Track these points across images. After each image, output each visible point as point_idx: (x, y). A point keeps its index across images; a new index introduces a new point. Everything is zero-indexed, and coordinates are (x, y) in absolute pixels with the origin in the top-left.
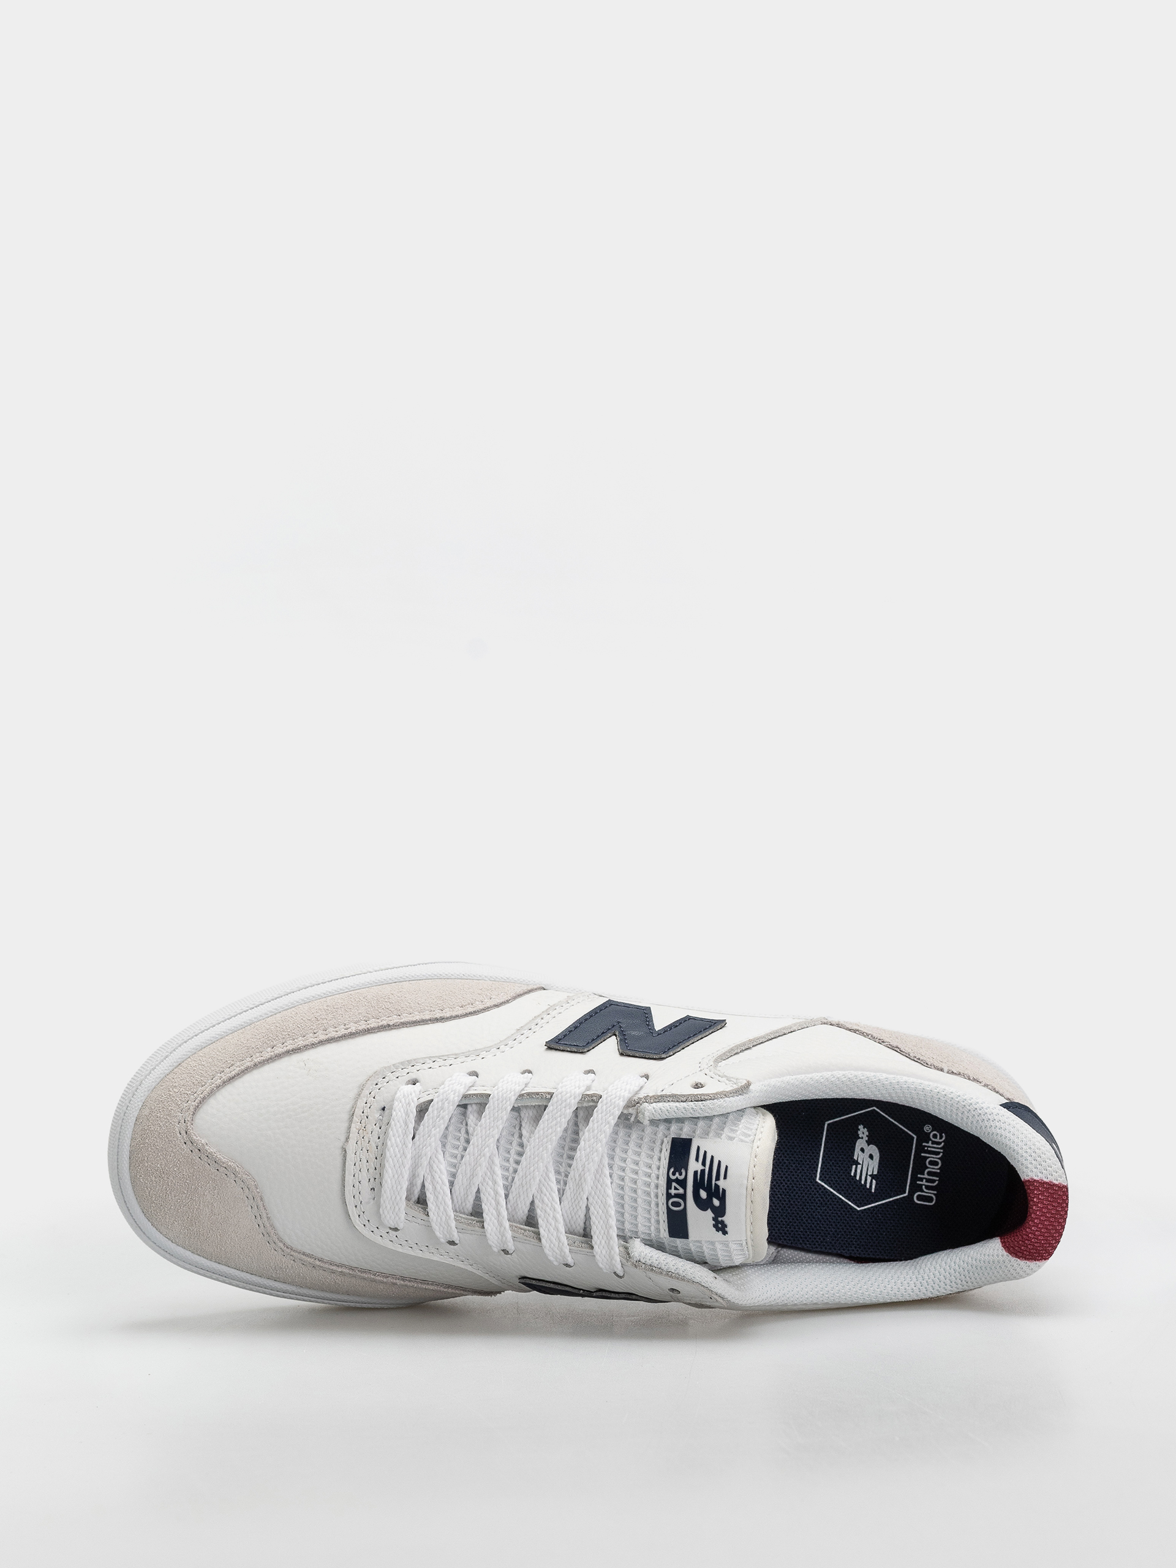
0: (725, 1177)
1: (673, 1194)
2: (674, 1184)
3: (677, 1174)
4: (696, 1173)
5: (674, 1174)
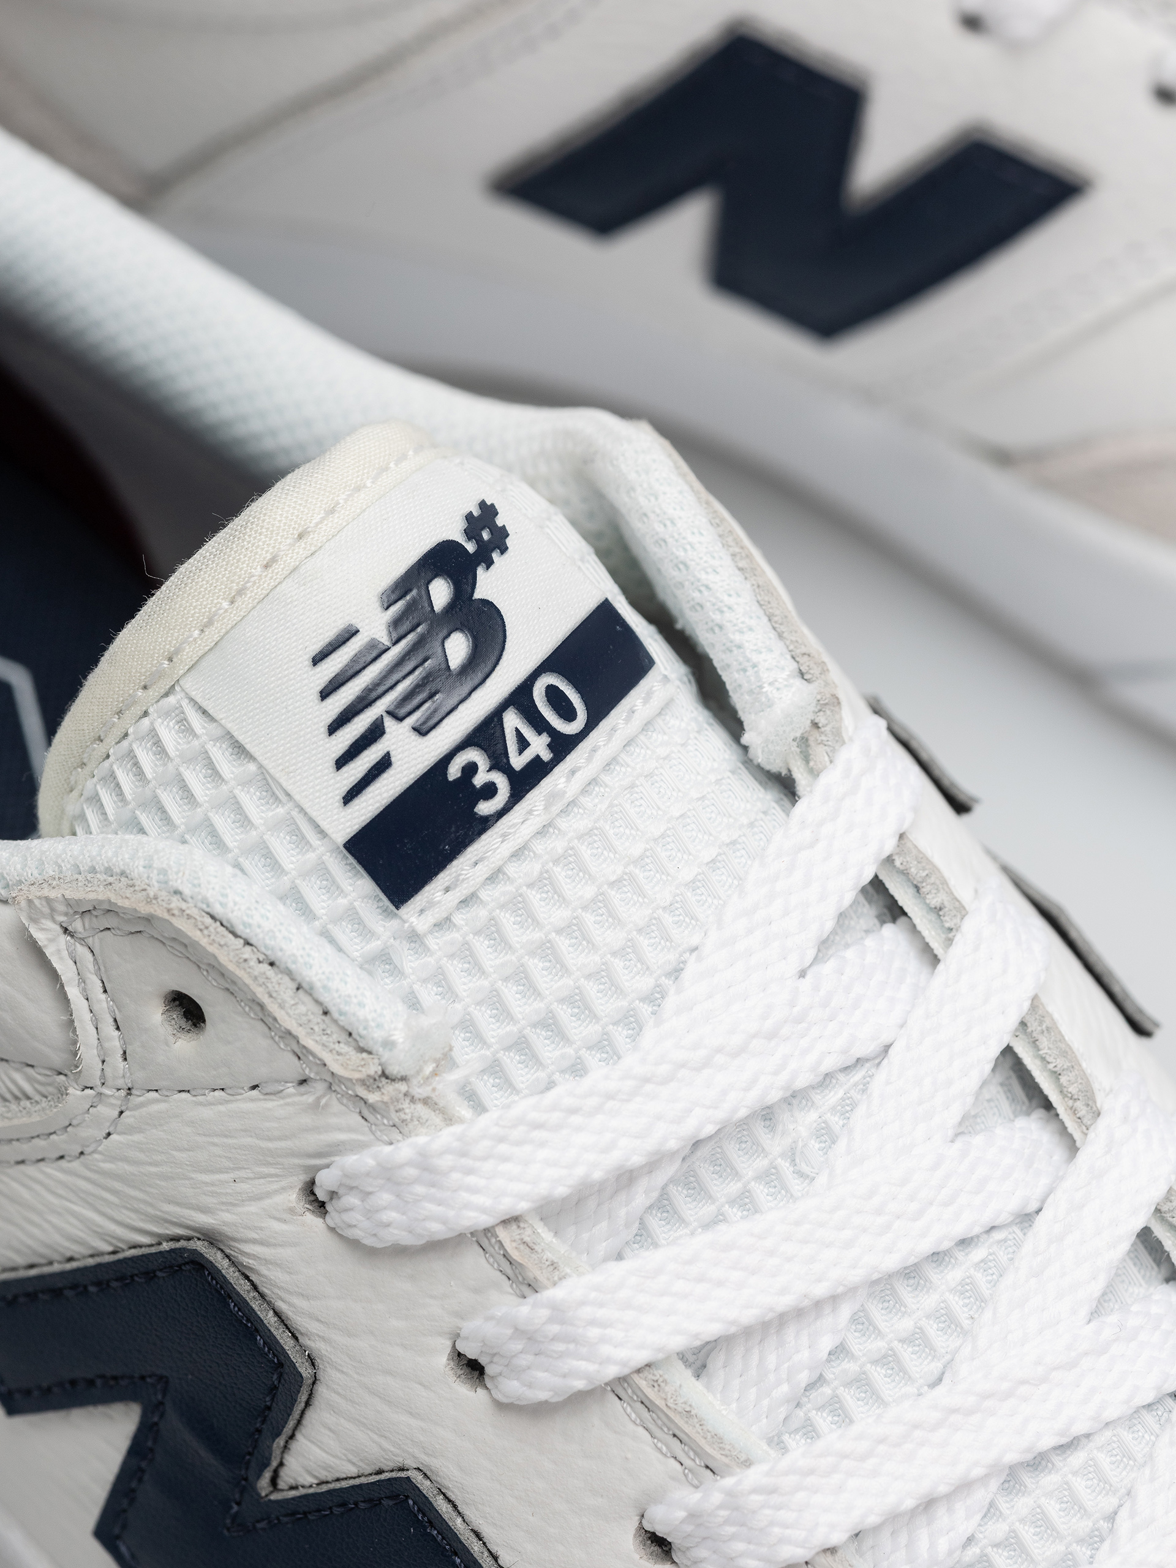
0: (349, 634)
1: (545, 739)
2: (518, 762)
3: (479, 780)
4: (422, 731)
5: (490, 791)
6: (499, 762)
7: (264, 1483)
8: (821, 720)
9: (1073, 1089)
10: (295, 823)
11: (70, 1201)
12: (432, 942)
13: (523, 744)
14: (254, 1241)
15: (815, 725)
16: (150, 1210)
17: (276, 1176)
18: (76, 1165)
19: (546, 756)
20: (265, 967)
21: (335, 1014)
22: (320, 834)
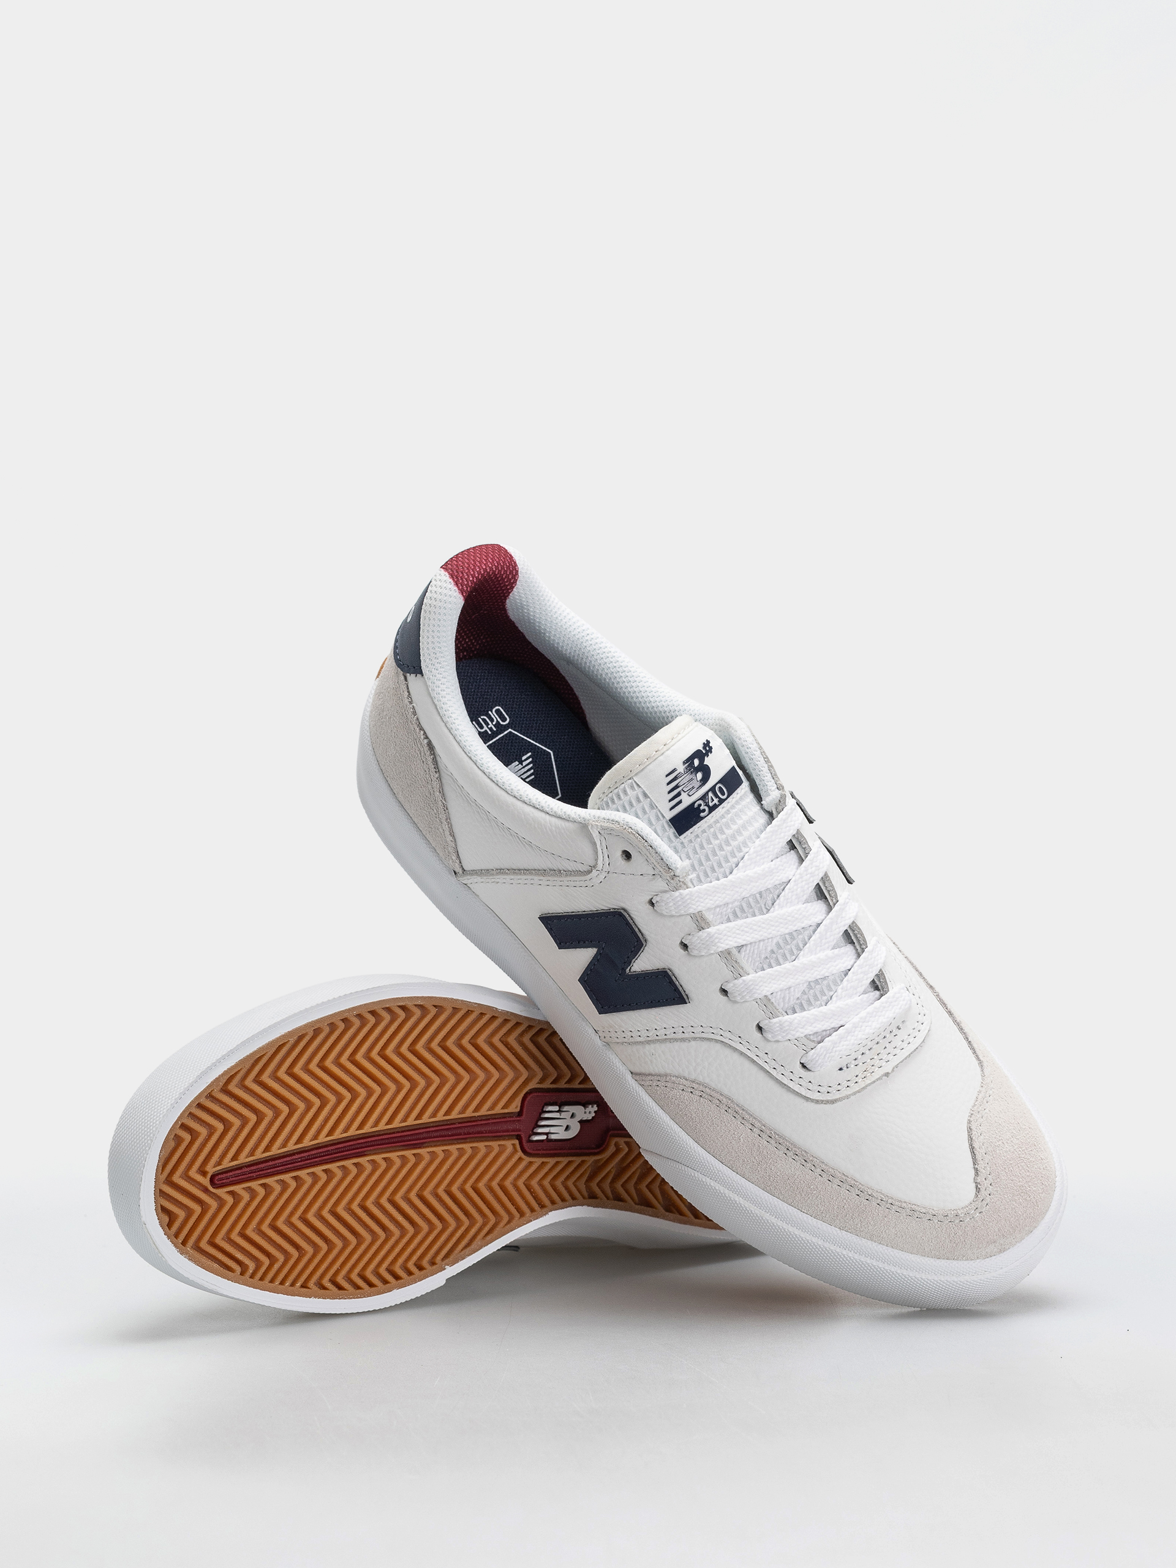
0: (675, 770)
1: (717, 799)
2: (710, 804)
3: (702, 808)
4: (689, 795)
5: (704, 811)
6: (707, 804)
7: (628, 969)
9: (832, 895)
10: (658, 814)
11: (587, 897)
12: (687, 845)
13: (712, 800)
14: (635, 911)
15: (779, 801)
16: (609, 901)
17: (643, 897)
18: (590, 889)
19: (717, 803)
20: (647, 846)
22: (664, 817)
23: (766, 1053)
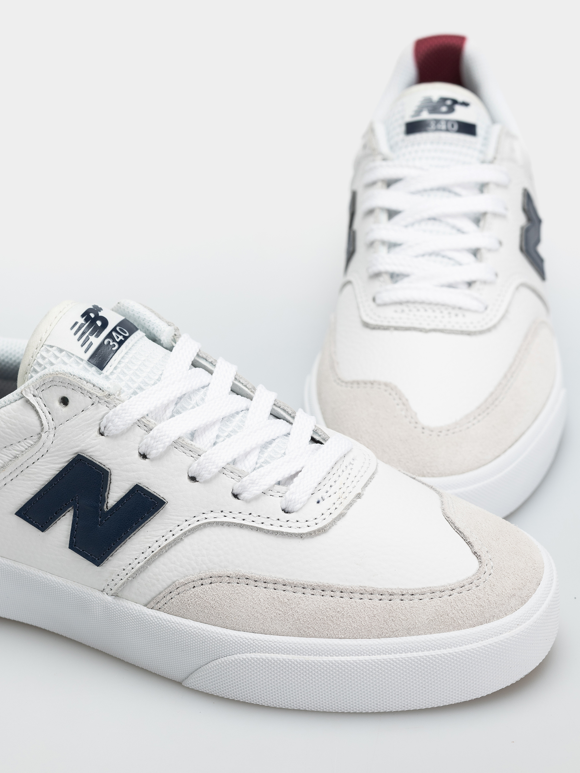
0: (76, 323)
1: (122, 337)
2: (118, 340)
3: (112, 344)
4: (97, 337)
5: (114, 346)
6: (114, 340)
7: (105, 507)
8: (176, 333)
9: (250, 387)
10: (76, 360)
11: (47, 465)
12: (110, 377)
13: (118, 337)
14: (90, 448)
15: (175, 335)
16: (66, 455)
17: (92, 429)
18: (47, 455)
19: (123, 339)
20: (79, 379)
21: (96, 385)
22: (82, 360)
23: (250, 514)
